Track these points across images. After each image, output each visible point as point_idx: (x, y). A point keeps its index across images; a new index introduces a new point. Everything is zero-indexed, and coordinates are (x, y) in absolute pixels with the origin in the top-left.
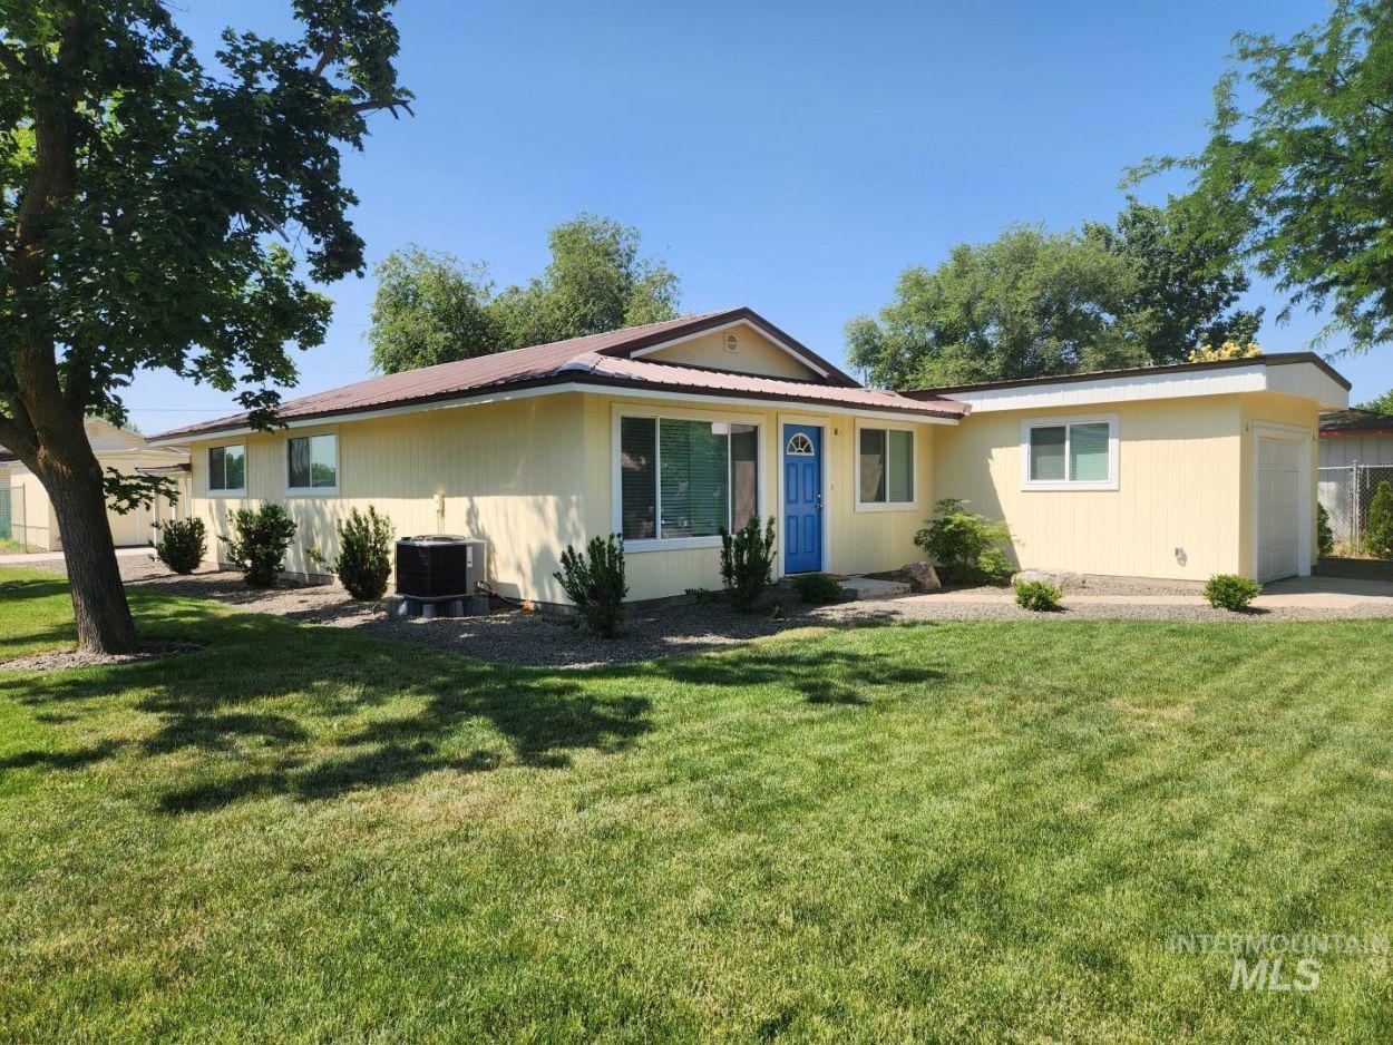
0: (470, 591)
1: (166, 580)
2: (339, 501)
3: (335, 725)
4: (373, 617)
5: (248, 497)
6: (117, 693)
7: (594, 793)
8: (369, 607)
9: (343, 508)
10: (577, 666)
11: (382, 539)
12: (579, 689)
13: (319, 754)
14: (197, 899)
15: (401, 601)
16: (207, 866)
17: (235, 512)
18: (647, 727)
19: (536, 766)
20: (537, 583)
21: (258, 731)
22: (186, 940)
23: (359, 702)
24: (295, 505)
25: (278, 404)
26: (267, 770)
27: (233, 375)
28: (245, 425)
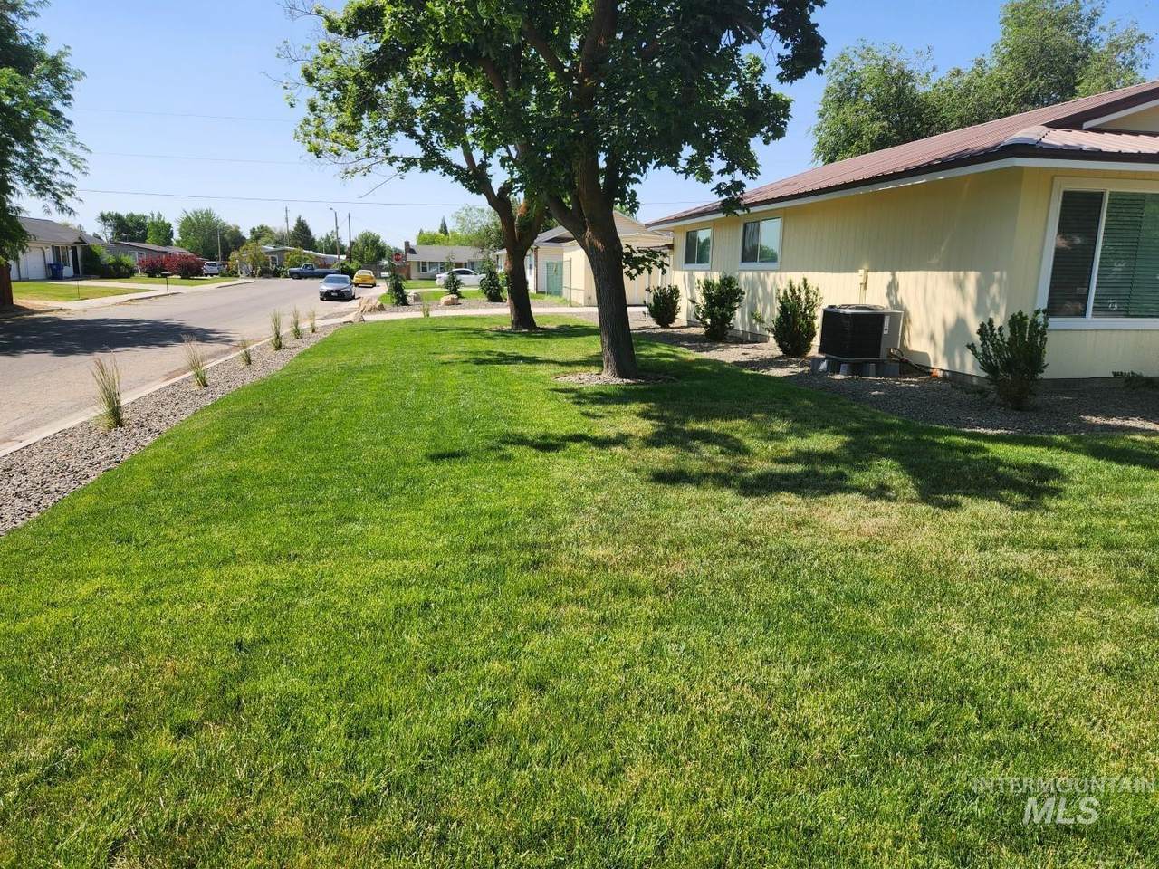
0: (883, 355)
1: (652, 331)
2: (778, 274)
3: (770, 447)
4: (799, 370)
5: (711, 270)
6: (626, 403)
7: (997, 540)
8: (796, 362)
9: (780, 281)
10: (982, 430)
11: (811, 306)
12: (986, 450)
13: (760, 466)
14: (679, 545)
15: (823, 360)
16: (685, 526)
17: (702, 282)
18: (1056, 493)
19: (939, 506)
20: (948, 353)
21: (715, 443)
22: (672, 570)
23: (789, 433)
24: (745, 276)
25: (744, 192)
26: (722, 470)
27: (712, 170)
28: (717, 211)
